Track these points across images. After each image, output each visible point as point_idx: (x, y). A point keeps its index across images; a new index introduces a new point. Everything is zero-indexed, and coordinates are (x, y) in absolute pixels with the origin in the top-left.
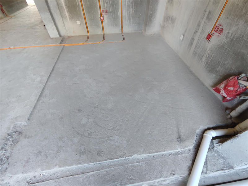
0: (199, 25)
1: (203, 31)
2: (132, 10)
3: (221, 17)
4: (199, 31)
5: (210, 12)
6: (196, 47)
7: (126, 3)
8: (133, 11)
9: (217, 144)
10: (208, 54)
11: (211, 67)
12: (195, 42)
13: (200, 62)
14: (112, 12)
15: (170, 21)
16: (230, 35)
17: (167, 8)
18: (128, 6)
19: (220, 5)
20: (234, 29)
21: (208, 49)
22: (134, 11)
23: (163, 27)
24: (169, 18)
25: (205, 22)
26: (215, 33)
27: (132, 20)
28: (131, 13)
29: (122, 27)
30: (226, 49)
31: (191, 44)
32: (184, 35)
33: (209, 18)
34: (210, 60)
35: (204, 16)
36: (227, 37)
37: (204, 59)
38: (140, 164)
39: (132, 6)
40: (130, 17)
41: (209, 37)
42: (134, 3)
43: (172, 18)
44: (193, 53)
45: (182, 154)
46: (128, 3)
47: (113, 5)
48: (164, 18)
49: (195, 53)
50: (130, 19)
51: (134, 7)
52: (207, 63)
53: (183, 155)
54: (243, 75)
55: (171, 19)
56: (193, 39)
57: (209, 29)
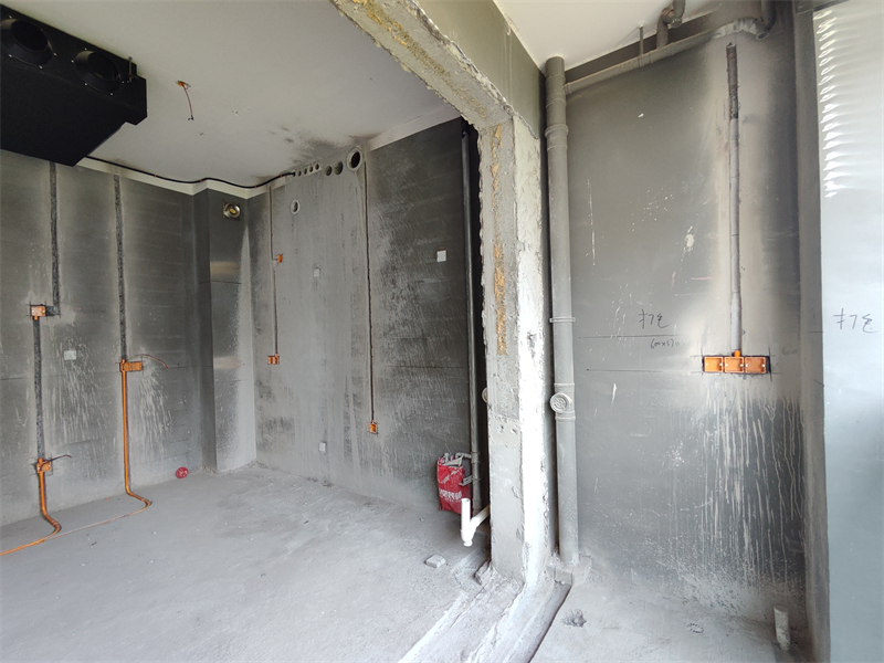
0: (347, 417)
1: (359, 424)
2: (160, 426)
3: (375, 397)
4: (353, 425)
6: (360, 452)
7: (139, 413)
8: (163, 427)
10: (387, 452)
12: (354, 445)
13: (383, 472)
14: (87, 441)
15: (278, 429)
16: (399, 415)
18: (149, 418)
21: (382, 448)
22: (167, 428)
23: (262, 446)
24: (275, 422)
25: (354, 410)
27: (162, 450)
28: (159, 433)
30: (407, 434)
31: (349, 450)
32: (325, 442)
34: (395, 460)
35: (348, 402)
37: (386, 465)
39: (161, 417)
40: (154, 443)
42: (166, 410)
43: (282, 421)
44: (361, 464)
46: (148, 413)
48: (260, 427)
49: (364, 463)
50: (156, 449)
51: (165, 419)
55: (279, 424)
56: (348, 441)
57: (367, 418)
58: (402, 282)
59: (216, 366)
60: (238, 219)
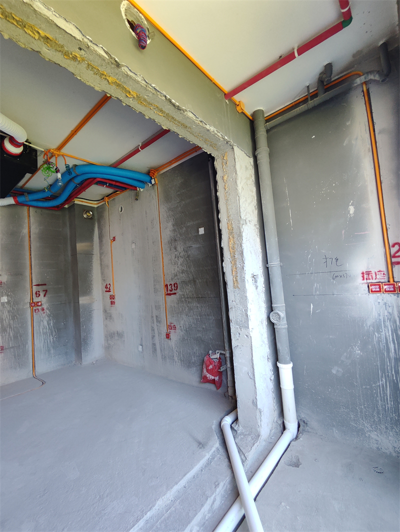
0: (153, 330)
1: (160, 334)
2: (51, 337)
3: (168, 317)
4: (156, 335)
5: (157, 316)
6: (161, 350)
7: (40, 331)
8: (53, 338)
9: (237, 426)
10: (177, 351)
11: (187, 364)
12: (158, 347)
13: (174, 363)
14: (12, 347)
15: (116, 338)
16: (182, 327)
17: (106, 326)
18: (45, 334)
19: (162, 309)
20: (182, 322)
21: (174, 348)
22: (55, 339)
23: (108, 348)
24: (114, 334)
25: (157, 325)
26: (171, 330)
27: (52, 351)
28: (50, 342)
29: (34, 366)
30: (187, 339)
31: (155, 350)
32: (142, 345)
33: (159, 321)
34: (182, 355)
35: (153, 320)
36: (181, 330)
37: (176, 359)
38: (173, 509)
39: (52, 333)
40: (48, 347)
41: (168, 336)
42: (54, 328)
43: (118, 333)
44: (162, 358)
45: (214, 458)
46: (45, 330)
47: (16, 337)
48: (106, 337)
49: (164, 358)
50: (49, 351)
51: (54, 333)
52: (181, 360)
53: (216, 459)
54: (210, 352)
55: (116, 335)
56: (154, 344)
57: (164, 330)
58: (180, 248)
59: (80, 302)
60: (91, 218)
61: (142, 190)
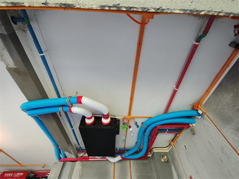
60: (168, 162)
61: (194, 125)
